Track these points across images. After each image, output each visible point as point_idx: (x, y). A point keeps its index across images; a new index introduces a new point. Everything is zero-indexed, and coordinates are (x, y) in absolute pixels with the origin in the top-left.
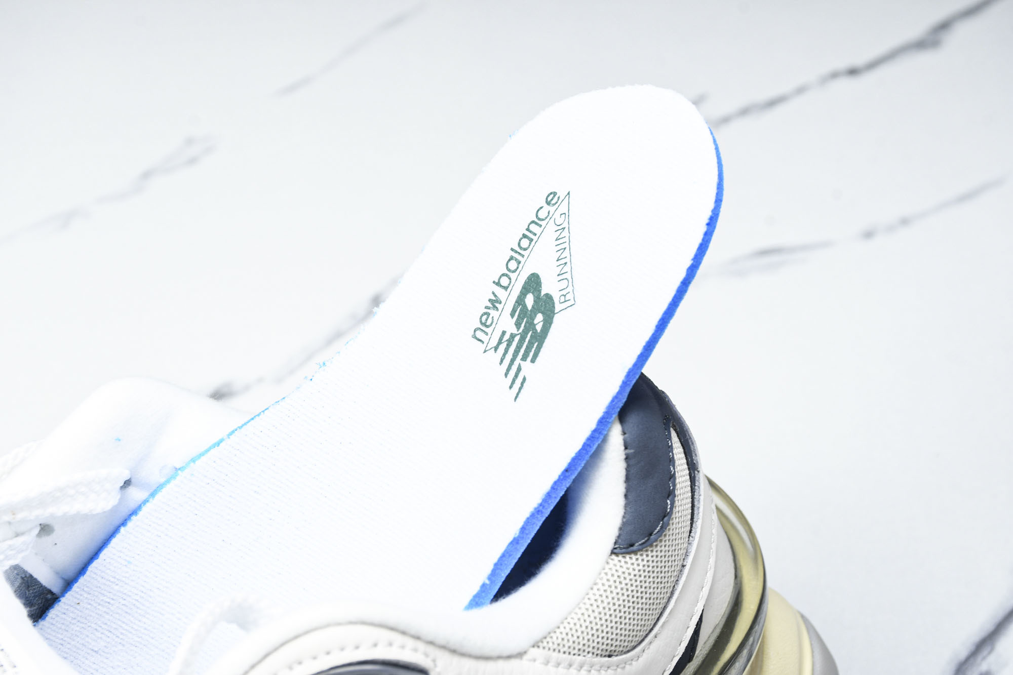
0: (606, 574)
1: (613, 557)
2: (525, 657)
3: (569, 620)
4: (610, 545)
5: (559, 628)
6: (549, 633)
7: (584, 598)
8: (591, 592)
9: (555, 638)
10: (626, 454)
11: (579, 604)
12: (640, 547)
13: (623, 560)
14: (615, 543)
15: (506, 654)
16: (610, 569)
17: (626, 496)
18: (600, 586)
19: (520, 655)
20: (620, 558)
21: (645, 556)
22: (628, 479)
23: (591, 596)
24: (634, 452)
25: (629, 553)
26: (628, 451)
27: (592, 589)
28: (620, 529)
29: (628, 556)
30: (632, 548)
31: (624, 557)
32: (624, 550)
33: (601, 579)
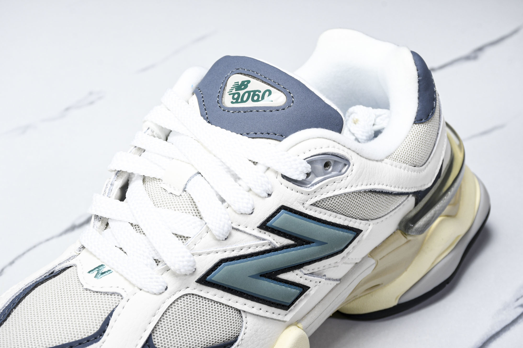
0: (412, 132)
1: (414, 125)
2: (383, 162)
3: (398, 150)
4: (413, 120)
5: (394, 152)
6: (391, 154)
7: (403, 142)
8: (406, 139)
9: (393, 156)
10: (419, 80)
11: (402, 144)
12: (425, 120)
13: (418, 126)
14: (415, 119)
15: (376, 159)
16: (414, 130)
17: (419, 98)
18: (410, 137)
19: (382, 161)
20: (417, 125)
21: (426, 125)
22: (419, 91)
23: (406, 140)
24: (422, 79)
25: (420, 123)
26: (419, 78)
27: (406, 138)
28: (417, 113)
29: (420, 125)
30: (421, 121)
31: (419, 125)
32: (419, 122)
33: (410, 134)
